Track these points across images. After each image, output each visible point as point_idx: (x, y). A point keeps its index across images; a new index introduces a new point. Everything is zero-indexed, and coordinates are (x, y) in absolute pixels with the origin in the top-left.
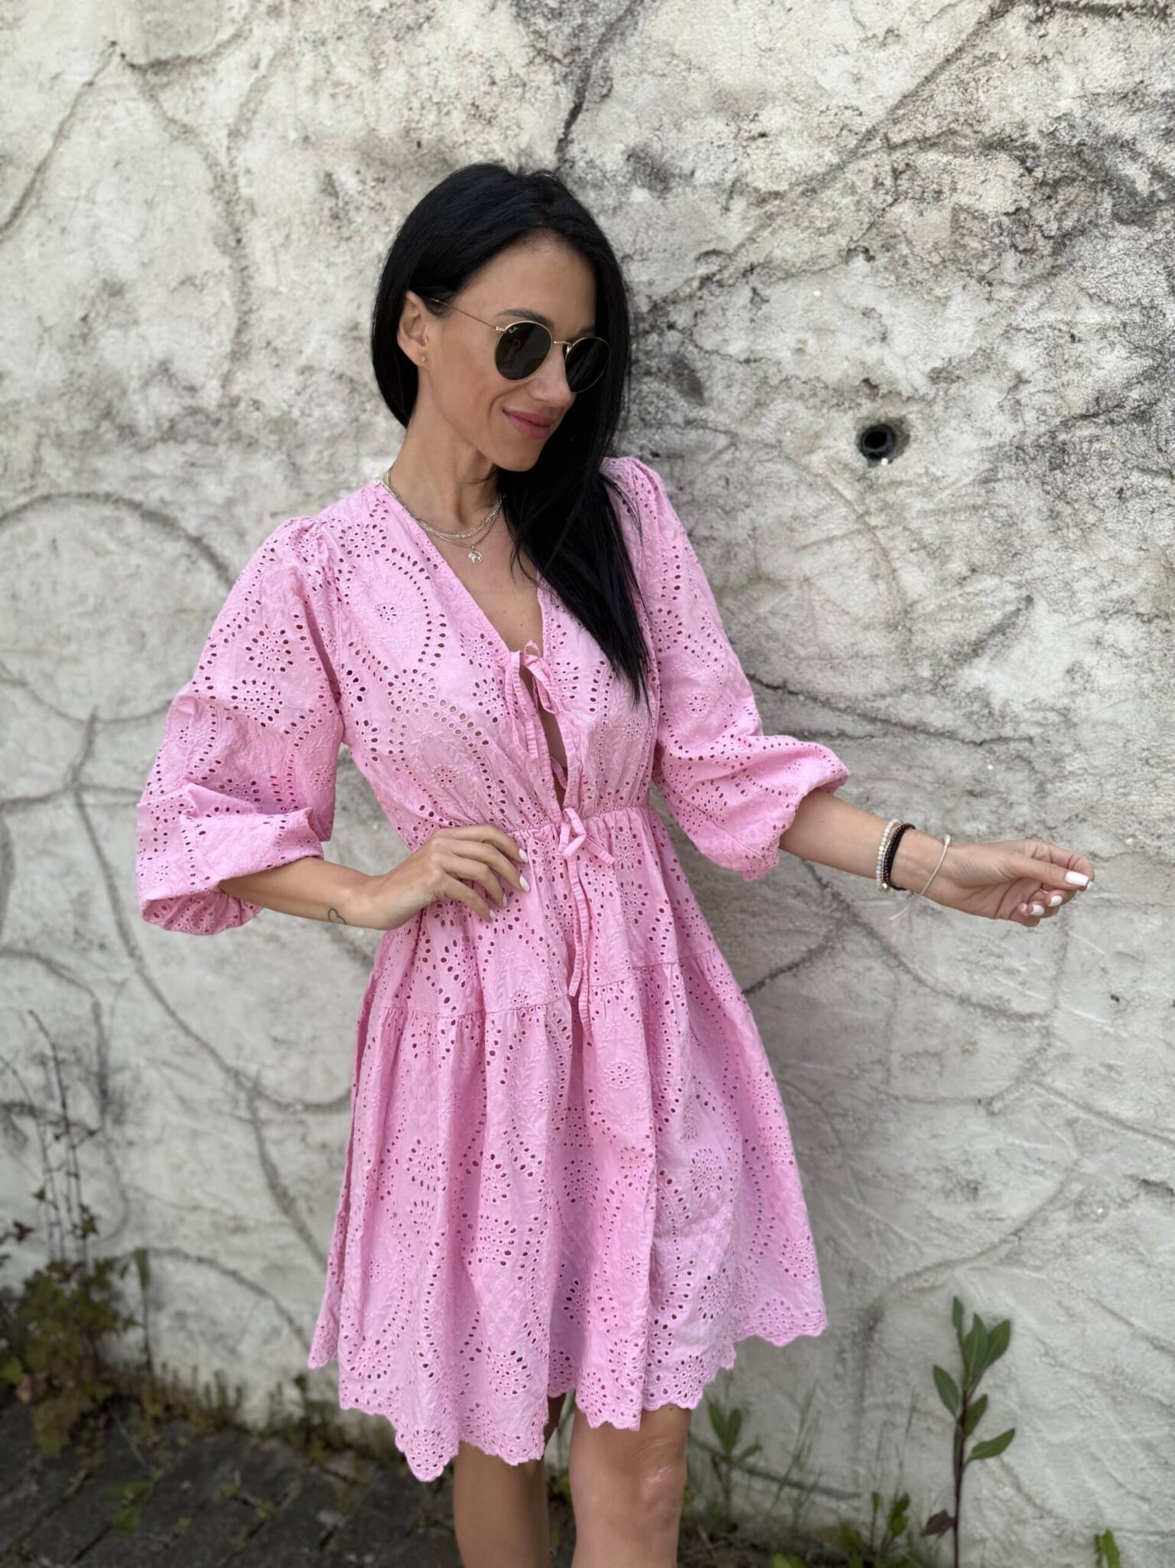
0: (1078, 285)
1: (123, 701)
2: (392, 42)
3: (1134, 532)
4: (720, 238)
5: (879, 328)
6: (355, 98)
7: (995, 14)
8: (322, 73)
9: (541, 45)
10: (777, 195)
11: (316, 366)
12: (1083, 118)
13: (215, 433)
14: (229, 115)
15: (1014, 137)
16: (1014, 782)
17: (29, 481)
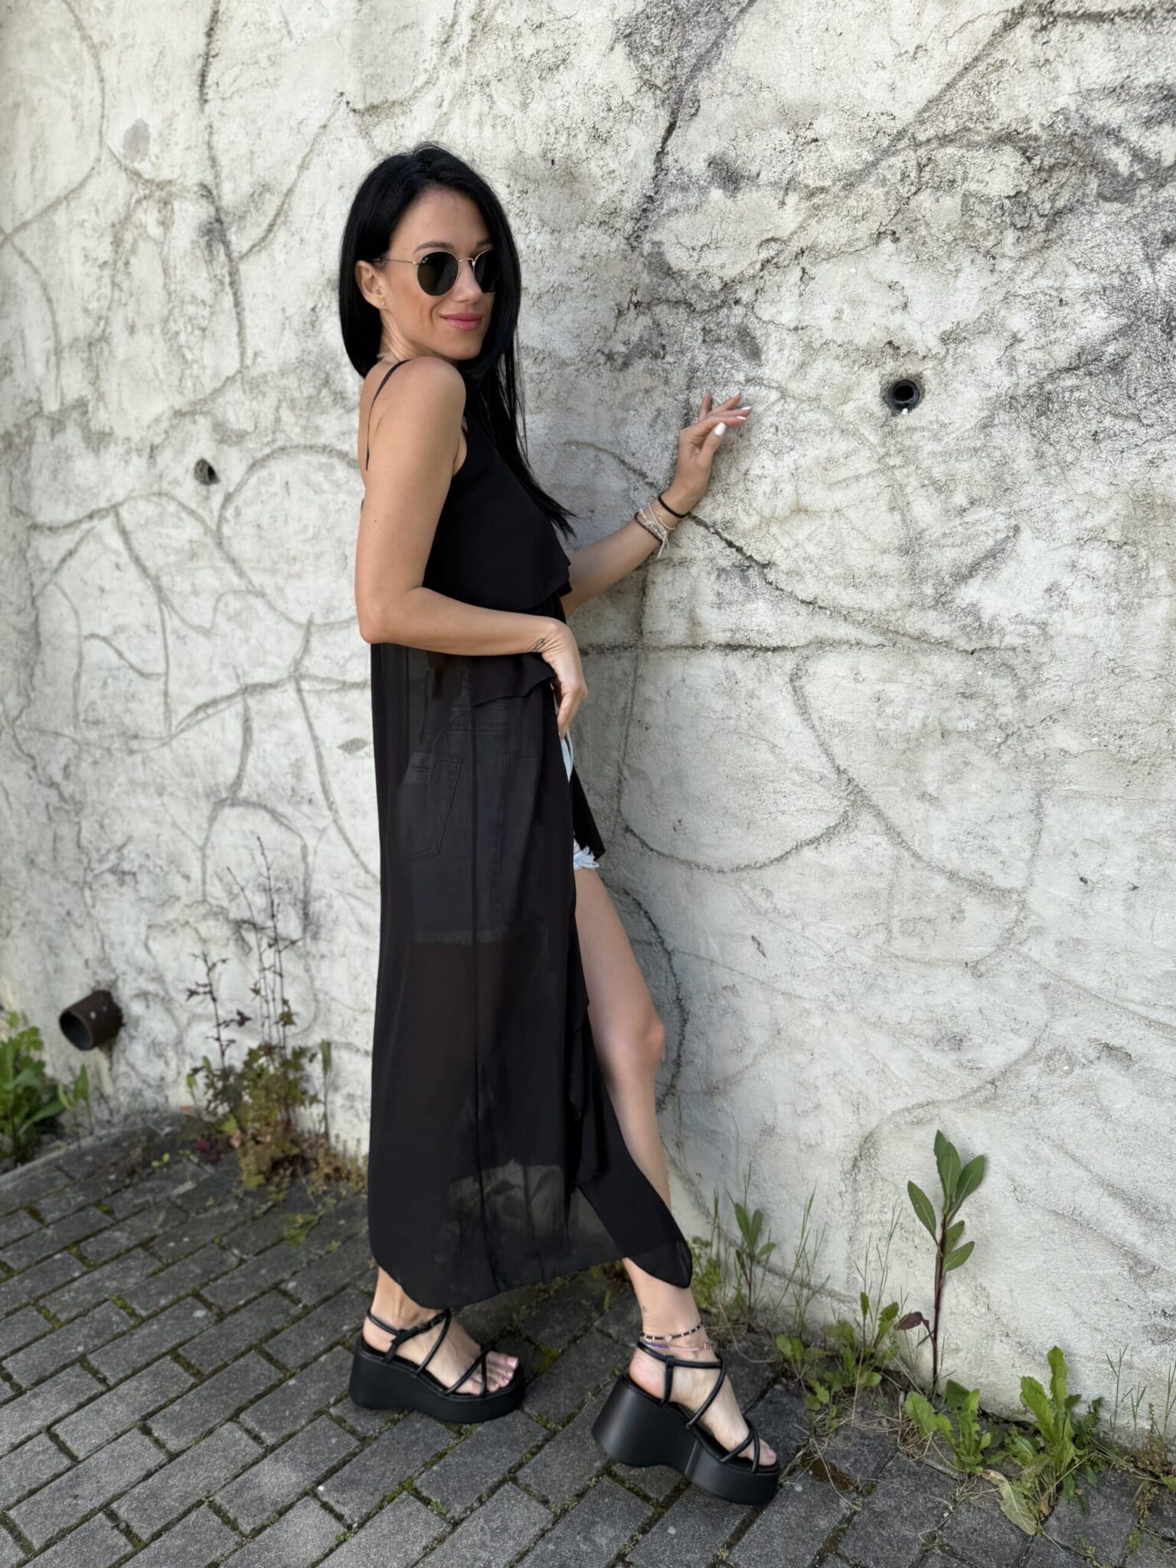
0: (1067, 256)
1: (330, 610)
2: (537, 81)
3: (1107, 469)
4: (777, 228)
5: (902, 299)
6: (509, 126)
7: (1008, 26)
8: (486, 108)
9: (647, 77)
12: (1077, 111)
15: (1020, 130)
16: (1000, 686)
17: (271, 436)
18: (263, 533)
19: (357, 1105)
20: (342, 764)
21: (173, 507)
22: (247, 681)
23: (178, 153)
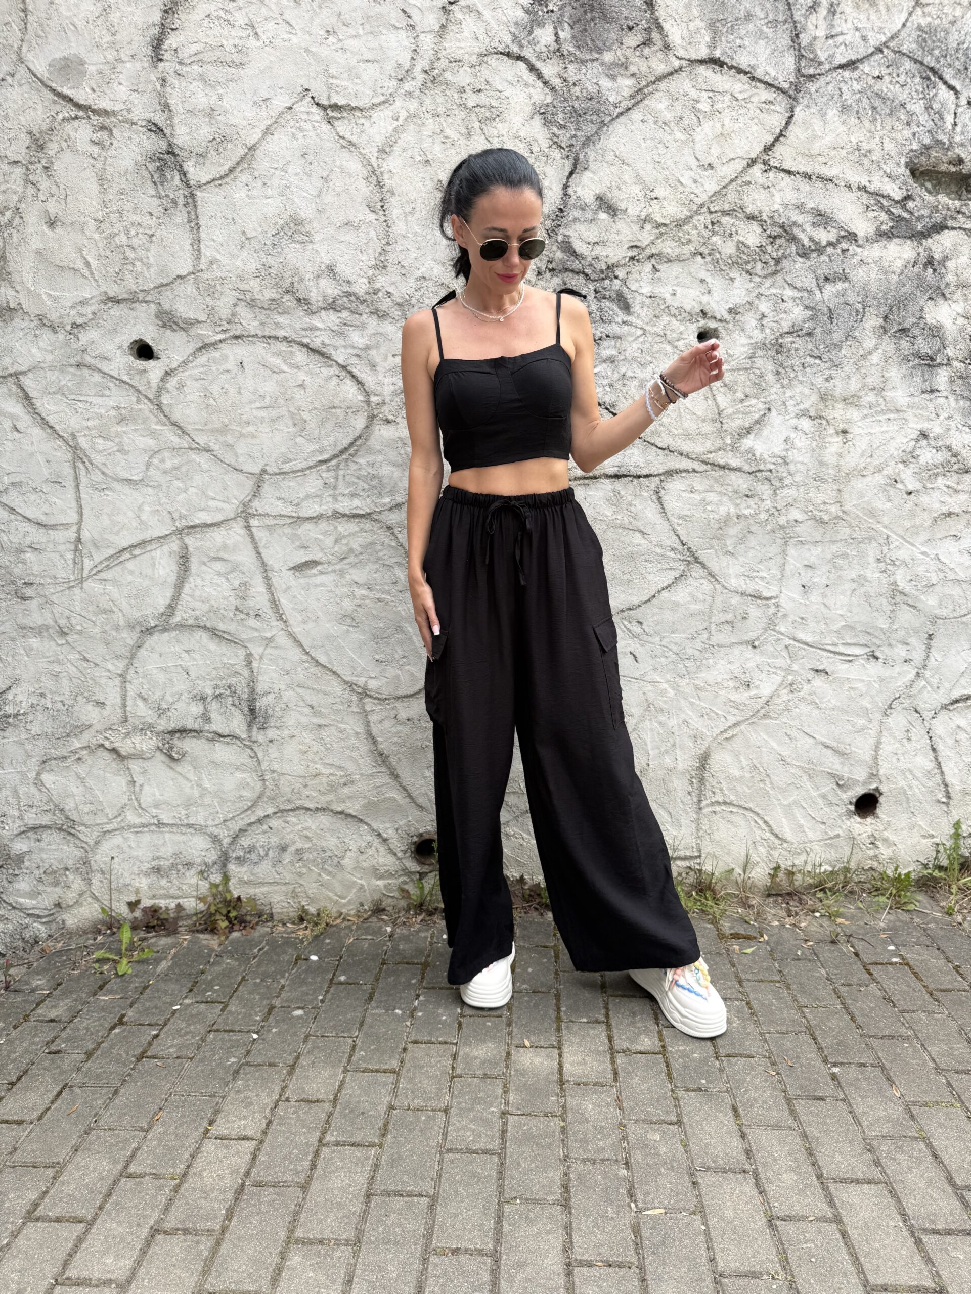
0: (784, 279)
3: (808, 381)
4: (638, 240)
5: (707, 288)
7: (750, 166)
8: (438, 131)
9: (555, 140)
10: (665, 225)
11: (427, 276)
12: (783, 213)
13: (362, 308)
14: (379, 140)
15: (758, 216)
16: (764, 490)
17: (226, 326)
18: (212, 402)
19: (306, 856)
20: (293, 583)
21: (97, 377)
22: (184, 523)
23: (122, 91)
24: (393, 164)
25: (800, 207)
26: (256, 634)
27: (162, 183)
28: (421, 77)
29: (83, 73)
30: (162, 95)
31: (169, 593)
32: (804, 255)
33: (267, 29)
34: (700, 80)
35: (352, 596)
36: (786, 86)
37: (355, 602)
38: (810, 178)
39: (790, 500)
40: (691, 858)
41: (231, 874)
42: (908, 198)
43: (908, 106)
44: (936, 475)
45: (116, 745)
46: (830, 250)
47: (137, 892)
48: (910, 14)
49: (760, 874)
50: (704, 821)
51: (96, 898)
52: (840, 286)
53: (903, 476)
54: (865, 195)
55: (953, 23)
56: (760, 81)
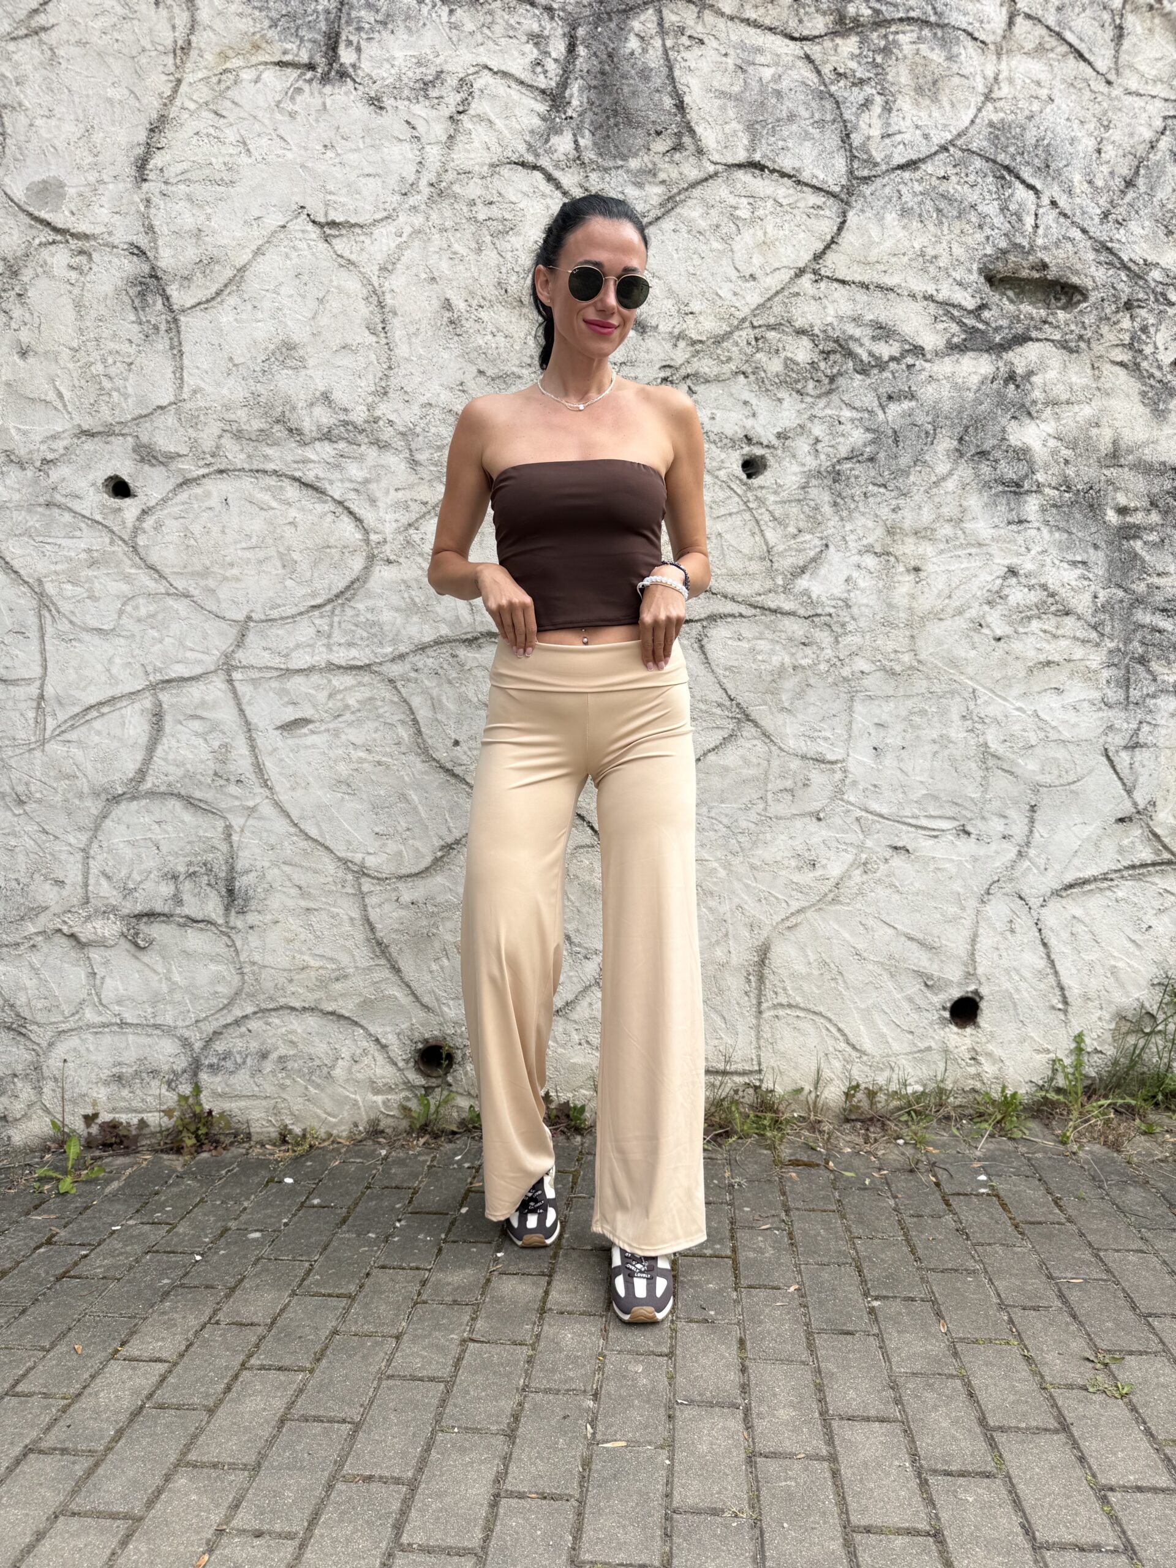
0: (840, 399)
1: (274, 607)
3: (872, 513)
4: (671, 359)
5: (752, 411)
7: (797, 276)
10: (701, 342)
11: (433, 402)
12: (838, 326)
13: (361, 438)
14: (380, 258)
15: (809, 330)
16: (824, 637)
17: (210, 460)
18: (192, 542)
19: (290, 1065)
20: (280, 744)
21: (67, 517)
22: (159, 677)
23: (103, 214)
24: (397, 282)
25: (856, 320)
26: (237, 803)
27: (143, 308)
28: (426, 191)
29: (62, 196)
30: (145, 216)
31: (140, 756)
32: (864, 371)
33: (260, 145)
34: (739, 185)
35: (348, 759)
36: (837, 189)
37: (352, 766)
38: (867, 288)
39: (854, 648)
40: (751, 1072)
41: (203, 1084)
42: (983, 307)
43: (980, 208)
44: (1029, 618)
45: (75, 930)
46: (893, 365)
47: (95, 1103)
48: (979, 110)
49: (833, 1094)
50: (766, 1028)
51: (47, 1111)
52: (906, 405)
53: (989, 619)
54: (932, 305)
55: (1030, 118)
56: (807, 185)
